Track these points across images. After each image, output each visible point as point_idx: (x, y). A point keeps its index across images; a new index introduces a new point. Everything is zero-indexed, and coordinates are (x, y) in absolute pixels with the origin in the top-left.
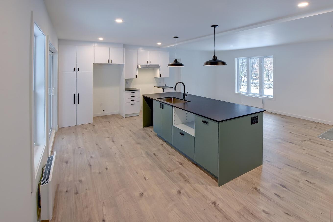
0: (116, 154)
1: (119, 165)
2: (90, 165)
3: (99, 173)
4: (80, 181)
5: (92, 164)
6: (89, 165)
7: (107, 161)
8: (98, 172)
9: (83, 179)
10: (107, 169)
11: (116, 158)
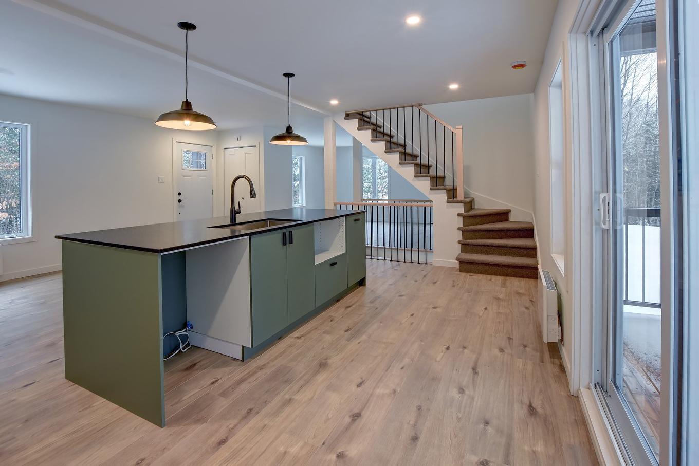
0: (402, 368)
1: (423, 343)
2: (474, 369)
3: (465, 348)
4: (502, 350)
5: (470, 371)
6: (476, 373)
7: (436, 361)
8: (466, 351)
9: (496, 352)
10: (448, 348)
11: (412, 360)
